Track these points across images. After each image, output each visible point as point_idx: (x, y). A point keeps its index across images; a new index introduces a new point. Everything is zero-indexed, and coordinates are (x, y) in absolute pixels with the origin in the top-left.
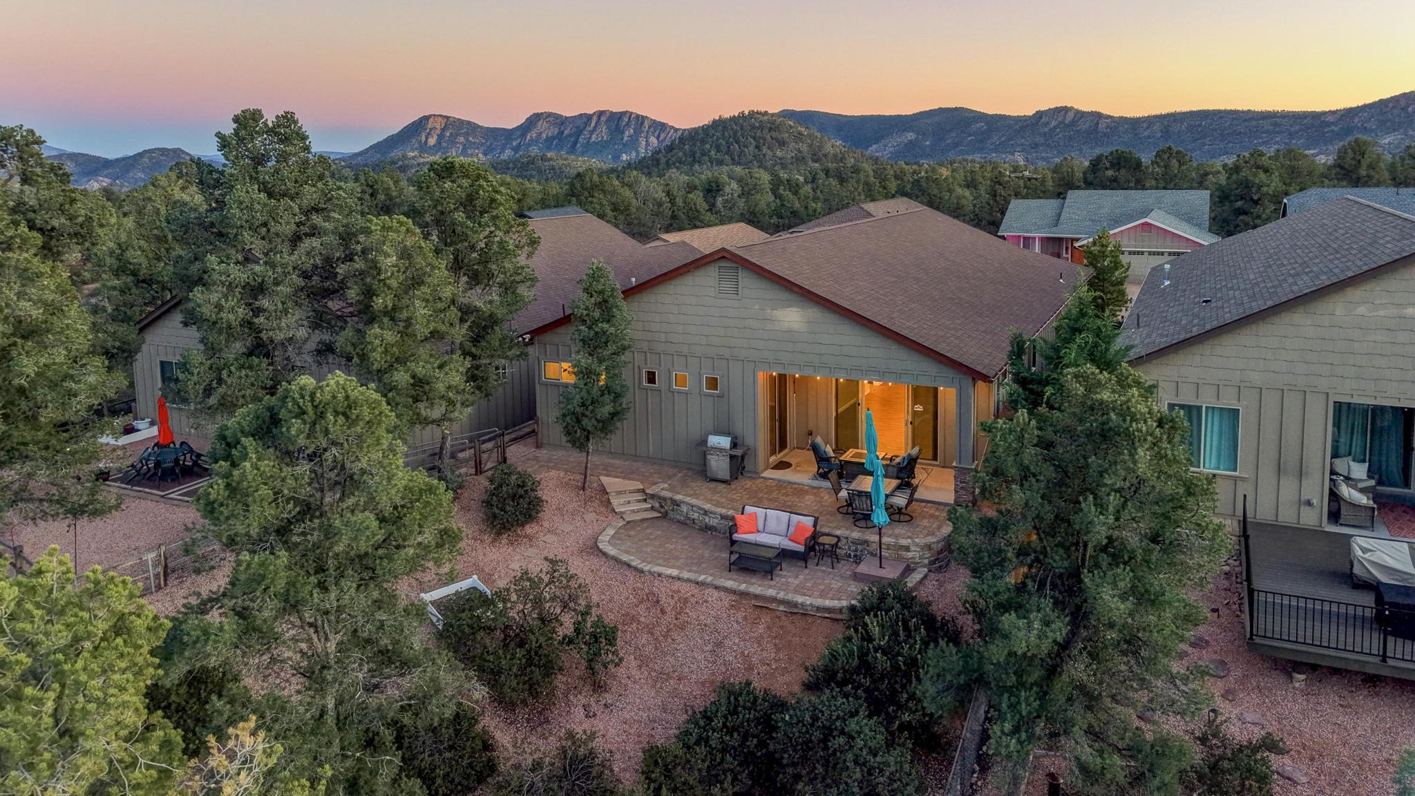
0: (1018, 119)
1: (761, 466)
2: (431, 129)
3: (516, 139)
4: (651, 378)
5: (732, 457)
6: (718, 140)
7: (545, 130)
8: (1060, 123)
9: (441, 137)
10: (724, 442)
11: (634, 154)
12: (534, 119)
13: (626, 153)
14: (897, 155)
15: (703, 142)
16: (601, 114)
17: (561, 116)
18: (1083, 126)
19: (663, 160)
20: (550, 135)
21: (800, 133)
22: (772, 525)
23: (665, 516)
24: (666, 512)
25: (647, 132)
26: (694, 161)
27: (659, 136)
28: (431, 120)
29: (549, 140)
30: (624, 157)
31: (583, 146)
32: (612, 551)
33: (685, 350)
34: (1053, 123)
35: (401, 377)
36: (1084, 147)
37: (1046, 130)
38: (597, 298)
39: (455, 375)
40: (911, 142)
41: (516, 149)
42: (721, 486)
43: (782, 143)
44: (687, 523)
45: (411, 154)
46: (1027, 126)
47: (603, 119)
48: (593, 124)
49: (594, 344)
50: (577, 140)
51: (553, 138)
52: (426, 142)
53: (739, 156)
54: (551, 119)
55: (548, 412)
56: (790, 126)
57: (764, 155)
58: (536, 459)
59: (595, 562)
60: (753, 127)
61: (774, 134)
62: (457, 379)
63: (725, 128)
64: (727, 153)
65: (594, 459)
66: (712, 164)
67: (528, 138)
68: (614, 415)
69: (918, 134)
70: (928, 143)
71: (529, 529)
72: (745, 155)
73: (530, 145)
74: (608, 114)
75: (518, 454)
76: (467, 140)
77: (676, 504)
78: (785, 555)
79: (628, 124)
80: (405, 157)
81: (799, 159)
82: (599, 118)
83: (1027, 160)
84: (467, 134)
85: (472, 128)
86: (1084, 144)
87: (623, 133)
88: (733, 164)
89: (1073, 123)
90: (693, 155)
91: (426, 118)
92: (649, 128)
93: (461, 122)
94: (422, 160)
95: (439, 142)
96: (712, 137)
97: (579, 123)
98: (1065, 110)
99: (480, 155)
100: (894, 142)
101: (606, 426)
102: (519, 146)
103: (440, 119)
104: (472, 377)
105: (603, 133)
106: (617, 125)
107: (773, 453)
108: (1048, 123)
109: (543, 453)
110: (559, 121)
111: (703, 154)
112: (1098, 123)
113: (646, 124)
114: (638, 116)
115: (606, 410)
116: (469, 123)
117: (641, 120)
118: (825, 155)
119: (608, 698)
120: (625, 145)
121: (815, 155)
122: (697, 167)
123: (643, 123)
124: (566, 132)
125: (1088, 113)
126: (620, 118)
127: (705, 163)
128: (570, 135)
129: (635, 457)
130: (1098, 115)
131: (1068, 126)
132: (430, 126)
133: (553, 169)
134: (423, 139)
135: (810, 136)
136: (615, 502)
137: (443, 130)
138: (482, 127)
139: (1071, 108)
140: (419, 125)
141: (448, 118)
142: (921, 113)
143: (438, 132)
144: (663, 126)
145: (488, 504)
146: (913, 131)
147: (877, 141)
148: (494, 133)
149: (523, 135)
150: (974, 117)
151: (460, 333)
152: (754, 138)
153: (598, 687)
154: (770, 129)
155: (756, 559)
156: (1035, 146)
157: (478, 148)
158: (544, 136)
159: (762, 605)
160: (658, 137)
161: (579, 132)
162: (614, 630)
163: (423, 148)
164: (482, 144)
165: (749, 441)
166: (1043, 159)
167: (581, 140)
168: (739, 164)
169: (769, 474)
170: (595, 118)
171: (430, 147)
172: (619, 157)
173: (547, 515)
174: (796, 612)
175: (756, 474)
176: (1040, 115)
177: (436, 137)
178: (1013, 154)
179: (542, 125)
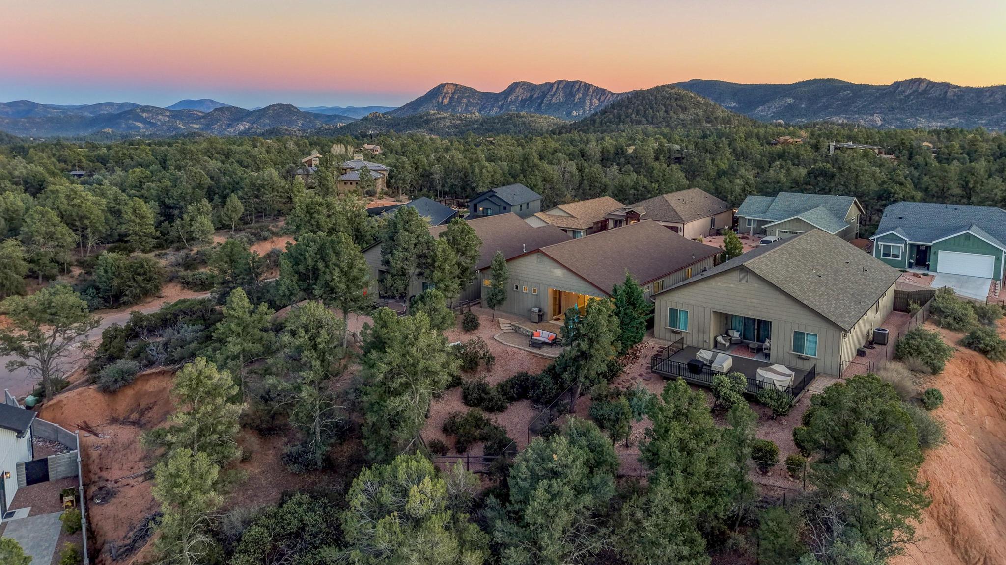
0: (879, 88)
1: (549, 318)
2: (445, 93)
3: (501, 101)
4: (517, 288)
5: (539, 315)
6: (638, 106)
7: (521, 95)
8: (914, 92)
9: (452, 98)
10: (537, 310)
11: (581, 111)
12: (514, 87)
13: (576, 110)
14: (777, 115)
15: (627, 107)
16: (559, 83)
17: (532, 84)
18: (934, 94)
19: (598, 120)
20: (524, 97)
21: (699, 102)
22: (544, 335)
23: (516, 331)
24: (516, 330)
25: (592, 95)
26: (620, 121)
27: (600, 98)
28: (446, 87)
29: (523, 101)
30: (574, 113)
31: (546, 106)
32: (498, 339)
33: (527, 279)
34: (908, 92)
35: (442, 286)
36: (933, 111)
37: (902, 97)
38: (498, 263)
39: (455, 286)
40: (790, 104)
41: (501, 108)
42: (535, 324)
43: (685, 109)
44: (522, 334)
45: (432, 112)
46: (886, 94)
47: (561, 86)
48: (554, 90)
49: (497, 277)
50: (542, 101)
51: (526, 100)
52: (442, 102)
53: (652, 118)
54: (525, 87)
55: (484, 295)
56: (691, 97)
57: (671, 118)
58: (480, 311)
59: (492, 341)
60: (664, 97)
61: (679, 103)
62: (456, 286)
63: (644, 98)
64: (643, 116)
65: (496, 312)
66: (632, 123)
67: (509, 100)
68: (503, 299)
69: (795, 98)
70: (803, 106)
71: (475, 331)
72: (657, 118)
73: (510, 105)
74: (565, 83)
75: (474, 309)
76: (469, 101)
77: (519, 328)
78: (545, 344)
79: (578, 90)
80: (428, 114)
81: (697, 121)
82: (558, 85)
83: (884, 120)
84: (468, 97)
85: (473, 92)
86: (934, 108)
87: (575, 96)
88: (647, 124)
89: (925, 92)
90: (619, 117)
91: (443, 86)
92: (593, 92)
93: (465, 88)
94: (439, 116)
95: (450, 102)
96: (633, 105)
97: (544, 89)
98: (919, 81)
99: (477, 113)
100: (777, 104)
101: (500, 302)
102: (503, 105)
103: (451, 86)
104: (461, 285)
105: (561, 97)
106: (571, 91)
107: (555, 315)
108: (904, 91)
109: (482, 310)
110: (531, 87)
111: (627, 117)
112: (946, 92)
113: (591, 90)
114: (586, 84)
115: (499, 297)
116: (470, 89)
117: (587, 87)
118: (716, 118)
119: (491, 373)
120: (575, 105)
121: (708, 118)
122: (621, 125)
123: (589, 89)
124: (535, 96)
125: (939, 84)
126: (573, 86)
127: (627, 123)
128: (538, 98)
129: (511, 313)
130: (947, 86)
131: (921, 94)
132: (445, 91)
133: (524, 124)
134: (440, 100)
135: (706, 104)
136: (501, 326)
137: (453, 94)
138: (479, 92)
139: (925, 80)
140: (438, 91)
141: (457, 85)
142: (799, 83)
143: (450, 95)
144: (603, 91)
145: (464, 323)
146: (792, 97)
147: (763, 103)
148: (487, 96)
149: (506, 98)
150: (842, 88)
151: (458, 272)
152: (664, 106)
153: (489, 371)
154: (676, 99)
155: (536, 343)
156: (892, 110)
157: (475, 107)
158: (520, 98)
159: (535, 355)
160: (599, 100)
161: (544, 95)
162: (494, 357)
163: (440, 107)
164: (478, 104)
165: (545, 311)
166: (898, 119)
167: (545, 101)
168: (652, 123)
169: (552, 322)
170: (556, 86)
171: (445, 106)
172: (570, 113)
173: (480, 327)
174: (544, 357)
175: (547, 321)
176: (897, 85)
177: (448, 99)
178: (872, 115)
179: (519, 91)
